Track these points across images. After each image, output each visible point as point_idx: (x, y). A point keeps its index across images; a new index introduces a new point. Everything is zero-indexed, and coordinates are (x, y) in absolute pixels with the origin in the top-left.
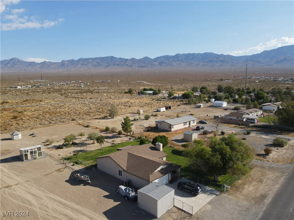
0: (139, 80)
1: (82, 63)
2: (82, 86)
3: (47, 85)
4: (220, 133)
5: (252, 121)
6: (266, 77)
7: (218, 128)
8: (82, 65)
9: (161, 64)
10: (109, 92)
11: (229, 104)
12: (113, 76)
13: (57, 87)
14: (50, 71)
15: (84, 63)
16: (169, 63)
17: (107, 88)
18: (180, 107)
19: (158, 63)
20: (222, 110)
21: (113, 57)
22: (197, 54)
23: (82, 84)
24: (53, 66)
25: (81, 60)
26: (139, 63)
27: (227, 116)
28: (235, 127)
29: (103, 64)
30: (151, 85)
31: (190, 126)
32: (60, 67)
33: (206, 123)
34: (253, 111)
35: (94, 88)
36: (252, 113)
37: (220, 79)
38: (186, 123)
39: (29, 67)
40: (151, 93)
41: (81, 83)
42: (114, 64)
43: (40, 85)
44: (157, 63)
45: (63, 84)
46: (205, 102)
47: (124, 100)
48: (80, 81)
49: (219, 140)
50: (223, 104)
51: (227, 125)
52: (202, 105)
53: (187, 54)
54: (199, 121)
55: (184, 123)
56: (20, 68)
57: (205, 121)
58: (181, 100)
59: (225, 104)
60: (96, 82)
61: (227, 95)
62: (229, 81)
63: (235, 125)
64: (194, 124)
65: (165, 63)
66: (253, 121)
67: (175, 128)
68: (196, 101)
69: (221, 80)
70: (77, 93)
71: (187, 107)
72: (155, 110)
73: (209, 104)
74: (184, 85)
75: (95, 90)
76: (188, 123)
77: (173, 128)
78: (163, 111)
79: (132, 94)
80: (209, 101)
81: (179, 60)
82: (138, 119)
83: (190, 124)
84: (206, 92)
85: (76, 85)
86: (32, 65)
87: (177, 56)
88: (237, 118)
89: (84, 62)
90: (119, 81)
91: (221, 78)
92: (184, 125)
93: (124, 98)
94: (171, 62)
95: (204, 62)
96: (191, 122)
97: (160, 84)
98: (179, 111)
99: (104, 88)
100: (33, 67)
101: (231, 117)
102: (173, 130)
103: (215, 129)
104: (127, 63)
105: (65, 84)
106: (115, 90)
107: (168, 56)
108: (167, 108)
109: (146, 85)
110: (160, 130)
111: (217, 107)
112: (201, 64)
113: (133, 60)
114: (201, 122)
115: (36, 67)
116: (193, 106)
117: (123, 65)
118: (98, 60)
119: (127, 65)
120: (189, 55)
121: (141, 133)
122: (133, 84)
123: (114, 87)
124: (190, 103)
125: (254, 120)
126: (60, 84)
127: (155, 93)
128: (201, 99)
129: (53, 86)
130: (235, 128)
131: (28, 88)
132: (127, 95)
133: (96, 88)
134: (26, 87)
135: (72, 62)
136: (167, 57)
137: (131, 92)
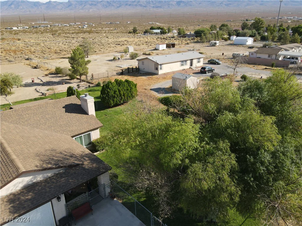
0: (152, 21)
2: (85, 27)
3: (47, 26)
4: (239, 78)
5: (293, 60)
6: (300, 17)
7: (237, 69)
8: (91, 5)
9: (179, 3)
10: (111, 33)
11: (255, 42)
14: (56, 13)
15: (93, 3)
16: (188, 3)
18: (188, 45)
20: (246, 49)
24: (59, 7)
26: (154, 2)
27: (252, 54)
28: (266, 68)
29: (114, 4)
30: (163, 26)
31: (192, 67)
32: (67, 7)
33: (218, 64)
34: (294, 47)
36: (292, 48)
37: (245, 20)
38: (186, 61)
39: (34, 8)
40: (159, 33)
43: (40, 26)
45: (66, 26)
46: (223, 40)
49: (236, 90)
50: (247, 41)
51: (251, 66)
52: (217, 42)
54: (209, 61)
55: (182, 61)
56: (24, 9)
57: (217, 61)
58: (193, 38)
59: (250, 41)
60: (103, 23)
61: (254, 32)
63: (265, 67)
64: (198, 65)
66: (295, 60)
67: (164, 70)
68: (211, 38)
70: (73, 33)
71: (198, 46)
72: (153, 49)
73: (229, 42)
74: (202, 26)
75: (97, 30)
76: (189, 62)
77: (161, 69)
78: (163, 49)
79: (137, 33)
80: (229, 39)
82: (119, 59)
83: (191, 65)
85: (79, 26)
86: (37, 6)
88: (269, 56)
90: (129, 22)
92: (182, 65)
95: (228, 1)
96: (195, 62)
98: (185, 49)
100: (38, 8)
101: (258, 55)
102: (160, 72)
103: (231, 72)
105: (68, 25)
106: (119, 31)
108: (168, 46)
110: (141, 73)
111: (239, 45)
112: (224, 3)
114: (212, 62)
115: (41, 8)
116: (206, 44)
119: (141, 5)
121: (108, 77)
124: (203, 40)
125: (297, 59)
126: (63, 25)
127: (163, 31)
128: (218, 36)
130: (265, 71)
132: (130, 34)
134: (23, 28)
137: (135, 32)
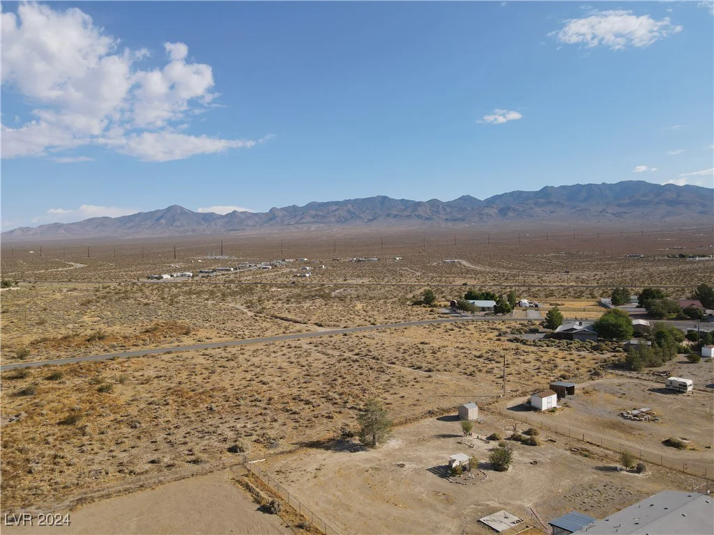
0: (450, 256)
1: (313, 212)
2: (308, 275)
3: (227, 270)
8: (314, 217)
9: (503, 212)
10: (371, 299)
12: (383, 244)
13: (248, 278)
15: (318, 213)
16: (524, 211)
17: (366, 281)
19: (496, 211)
21: (385, 198)
22: (598, 185)
23: (308, 268)
24: (251, 222)
25: (312, 206)
26: (448, 210)
29: (361, 215)
30: (481, 272)
32: (266, 223)
35: (335, 282)
37: (677, 253)
40: (489, 308)
41: (306, 263)
42: (388, 215)
43: (214, 271)
44: (493, 211)
45: (266, 268)
47: (414, 335)
48: (306, 259)
52: (689, 383)
53: (573, 186)
56: (184, 226)
58: (595, 344)
60: (342, 260)
62: (707, 258)
65: (514, 210)
68: (654, 358)
69: (682, 256)
70: (288, 300)
74: (575, 274)
75: (337, 287)
78: (550, 407)
79: (435, 306)
80: (695, 349)
81: (550, 203)
84: (662, 308)
85: (294, 270)
87: (546, 192)
89: (319, 211)
90: (397, 258)
91: (681, 252)
93: (411, 324)
94: (531, 208)
95: (619, 205)
97: (507, 268)
99: (360, 283)
100: (211, 224)
104: (420, 211)
105: (270, 267)
106: (387, 289)
107: (521, 193)
108: (558, 392)
109: (468, 271)
112: (610, 210)
113: (434, 204)
115: (215, 224)
117: (409, 217)
118: (350, 206)
119: (419, 217)
120: (579, 187)
122: (434, 267)
123: (386, 280)
126: (259, 266)
127: (501, 307)
129: (240, 272)
131: (185, 279)
132: (420, 310)
133: (340, 281)
134: (182, 275)
135: (293, 212)
136: (518, 196)
137: (431, 301)
